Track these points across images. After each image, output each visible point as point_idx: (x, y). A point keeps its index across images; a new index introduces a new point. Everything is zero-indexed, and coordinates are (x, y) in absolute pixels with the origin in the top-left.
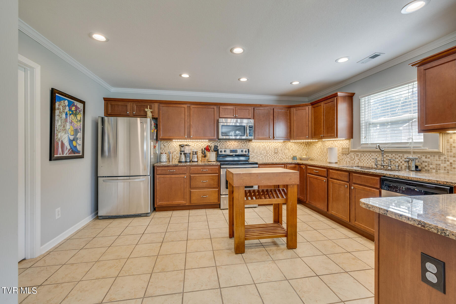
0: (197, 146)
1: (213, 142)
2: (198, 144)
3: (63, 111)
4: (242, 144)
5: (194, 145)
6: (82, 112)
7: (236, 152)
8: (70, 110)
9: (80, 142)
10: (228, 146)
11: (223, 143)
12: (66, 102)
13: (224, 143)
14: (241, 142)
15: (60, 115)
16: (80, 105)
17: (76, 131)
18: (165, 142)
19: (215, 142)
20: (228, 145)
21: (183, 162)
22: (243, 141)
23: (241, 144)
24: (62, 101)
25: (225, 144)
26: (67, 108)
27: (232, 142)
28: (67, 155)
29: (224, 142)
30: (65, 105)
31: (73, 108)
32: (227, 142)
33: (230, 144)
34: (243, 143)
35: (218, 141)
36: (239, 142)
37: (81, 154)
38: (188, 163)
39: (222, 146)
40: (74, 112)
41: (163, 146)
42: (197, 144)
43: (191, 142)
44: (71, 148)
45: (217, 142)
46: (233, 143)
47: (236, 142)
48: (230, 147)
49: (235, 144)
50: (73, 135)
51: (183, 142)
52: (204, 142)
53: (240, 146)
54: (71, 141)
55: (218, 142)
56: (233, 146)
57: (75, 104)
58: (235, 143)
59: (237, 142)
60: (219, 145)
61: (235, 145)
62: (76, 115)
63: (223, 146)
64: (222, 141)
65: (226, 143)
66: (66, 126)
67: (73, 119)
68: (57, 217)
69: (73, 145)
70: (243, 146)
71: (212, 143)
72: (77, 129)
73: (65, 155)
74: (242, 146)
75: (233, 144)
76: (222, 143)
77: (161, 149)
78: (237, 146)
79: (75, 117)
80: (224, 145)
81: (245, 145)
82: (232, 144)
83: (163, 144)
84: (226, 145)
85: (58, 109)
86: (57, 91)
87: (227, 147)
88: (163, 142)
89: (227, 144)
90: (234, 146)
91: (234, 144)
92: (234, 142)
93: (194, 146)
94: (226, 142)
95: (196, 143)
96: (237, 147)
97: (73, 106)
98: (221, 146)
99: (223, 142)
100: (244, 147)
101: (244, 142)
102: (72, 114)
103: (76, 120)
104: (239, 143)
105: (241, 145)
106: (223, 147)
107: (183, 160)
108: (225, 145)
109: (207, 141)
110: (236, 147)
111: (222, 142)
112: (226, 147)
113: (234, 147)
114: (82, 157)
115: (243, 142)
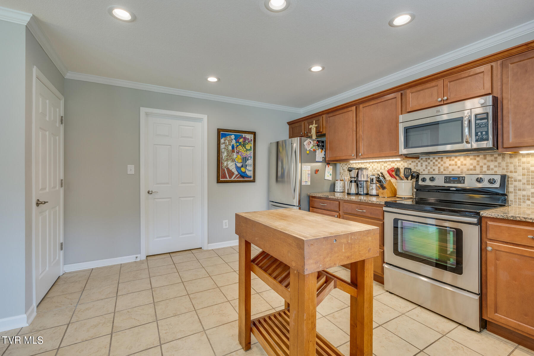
0: (385, 169)
1: (412, 162)
2: (386, 167)
3: (229, 144)
4: (488, 161)
5: (381, 167)
6: (252, 142)
7: (462, 182)
8: (237, 141)
9: (250, 168)
10: (447, 167)
11: (434, 163)
12: (233, 136)
13: (437, 163)
14: (485, 158)
15: (226, 148)
16: (250, 137)
17: (245, 159)
18: (344, 165)
19: (417, 161)
20: (447, 165)
21: (353, 194)
22: (492, 155)
23: (485, 161)
24: (228, 137)
25: (439, 163)
26: (233, 141)
27: (456, 160)
28: (235, 179)
29: (436, 161)
30: (231, 139)
31: (241, 140)
32: (445, 159)
33: (453, 162)
34: (492, 161)
35: (423, 159)
36: (478, 159)
37: (252, 179)
38: (362, 197)
39: (431, 168)
40: (242, 143)
41: (343, 170)
42: (384, 167)
43: (376, 164)
44: (239, 173)
45: (421, 161)
46: (459, 160)
47: (468, 159)
48: (453, 170)
49: (464, 162)
50: (241, 162)
51: (365, 164)
52: (396, 163)
53: (482, 167)
54: (238, 168)
55: (424, 161)
56: (459, 167)
57: (243, 136)
58: (465, 160)
59: (471, 159)
60: (426, 165)
61: (465, 165)
62: (244, 145)
63: (434, 168)
64: (431, 159)
65: (442, 163)
66: (232, 155)
67: (241, 149)
68: (224, 227)
69: (242, 171)
70: (492, 167)
71: (410, 162)
72: (246, 157)
73: (232, 179)
74: (488, 167)
75: (459, 163)
76: (432, 163)
77: (340, 174)
78: (472, 167)
79: (244, 147)
80: (437, 165)
81: (499, 163)
82: (456, 162)
83: (343, 168)
84: (442, 165)
85: (224, 144)
86: (222, 130)
87: (444, 170)
88: (343, 165)
89: (445, 163)
90: (462, 167)
91: (462, 162)
92: (462, 159)
93: (381, 169)
94: (442, 160)
95: (383, 165)
96: (471, 170)
97: (241, 138)
98: (429, 168)
99: (434, 161)
100: (496, 169)
101: (496, 158)
102: (240, 145)
103: (245, 150)
104: (478, 161)
105: (485, 164)
106: (434, 170)
107: (353, 190)
108: (439, 165)
109: (399, 159)
110: (468, 170)
111: (431, 161)
112: (442, 170)
113: (462, 170)
114: (254, 181)
115: (493, 158)
